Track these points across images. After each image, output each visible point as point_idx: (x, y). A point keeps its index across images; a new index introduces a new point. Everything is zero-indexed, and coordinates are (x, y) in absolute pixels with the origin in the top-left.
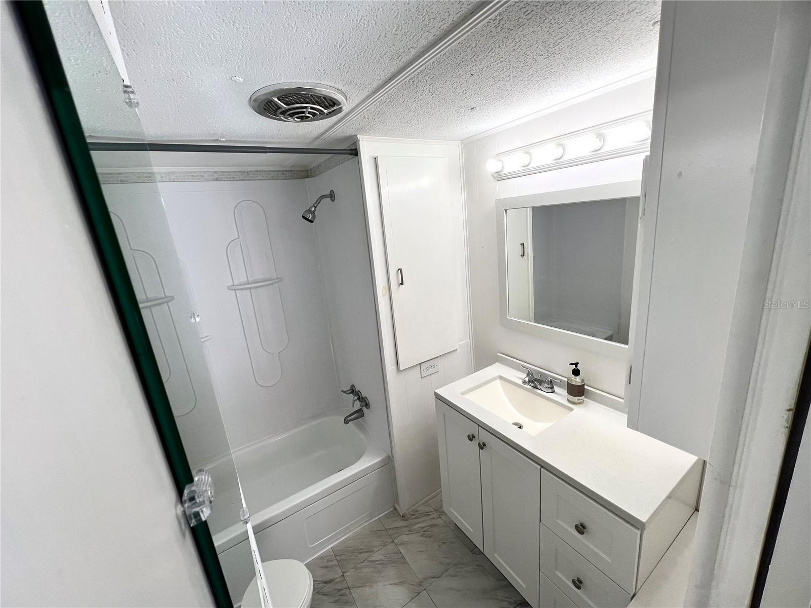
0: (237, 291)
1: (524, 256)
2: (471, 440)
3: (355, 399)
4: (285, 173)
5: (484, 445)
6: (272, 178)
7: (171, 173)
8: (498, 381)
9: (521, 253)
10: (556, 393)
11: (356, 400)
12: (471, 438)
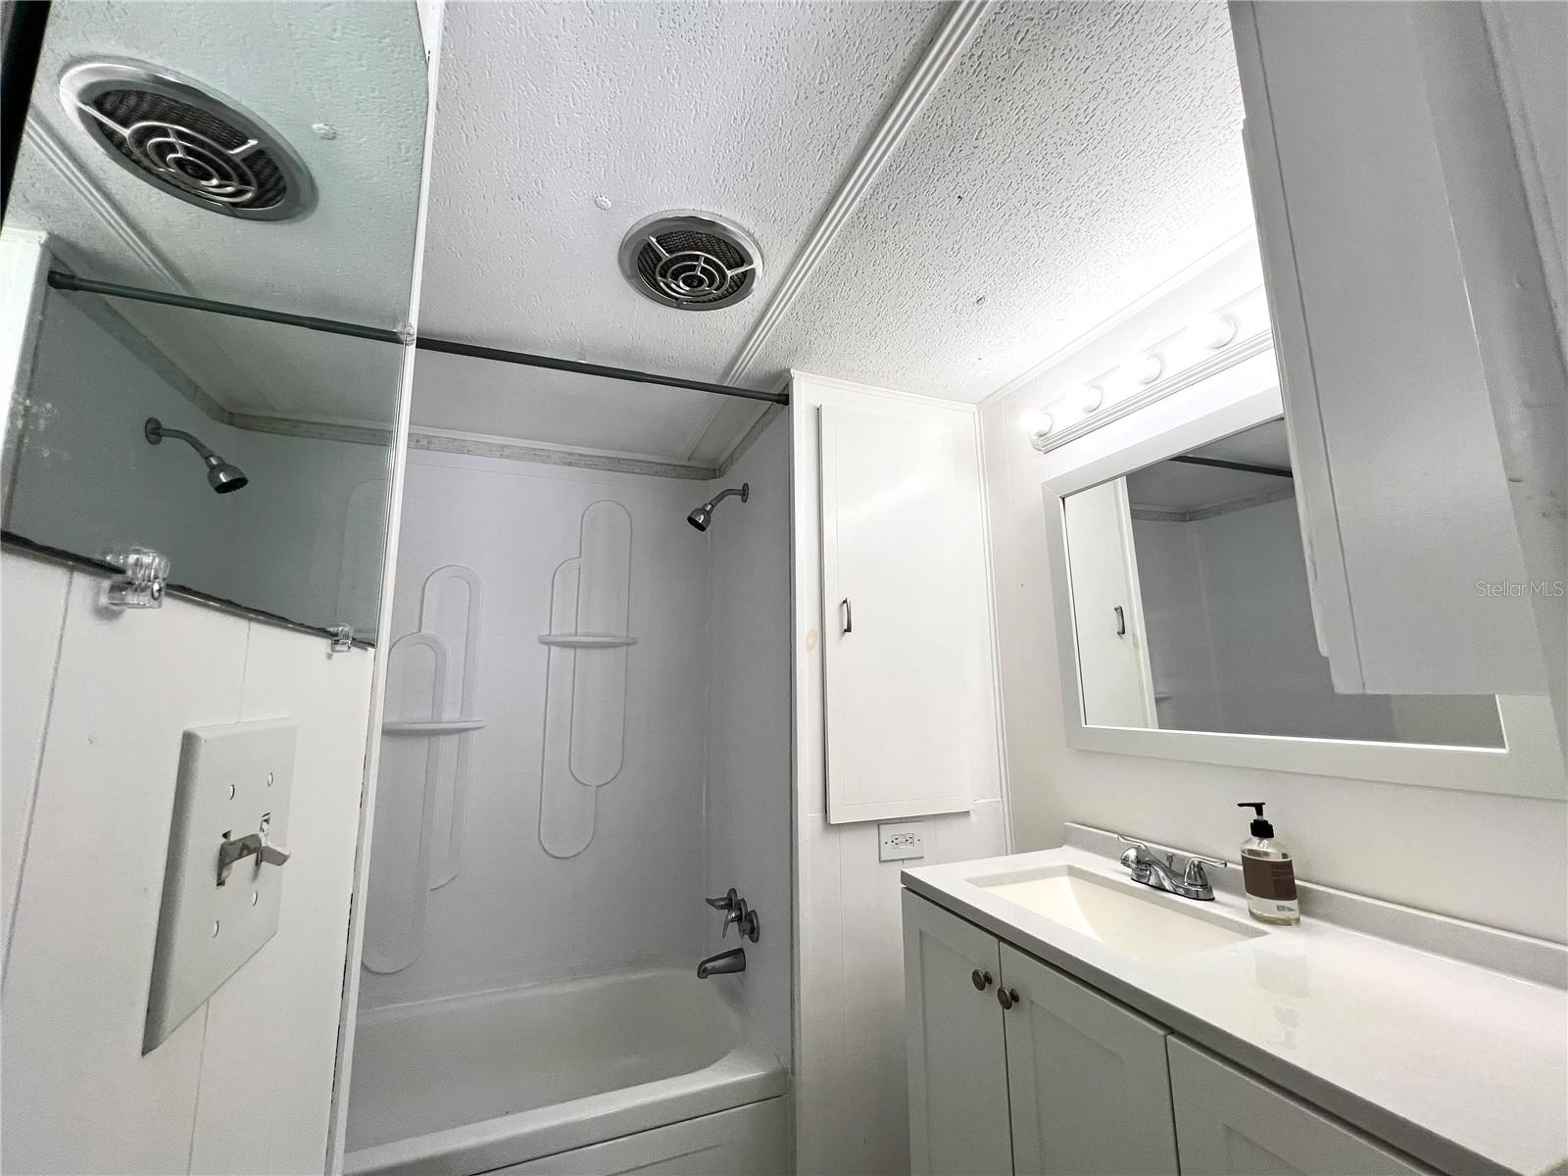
0: (553, 648)
1: (1124, 632)
2: (981, 987)
3: (730, 917)
4: (677, 469)
5: (1015, 998)
6: (656, 474)
7: (506, 446)
8: (1065, 881)
9: (1117, 628)
10: (1217, 902)
11: (732, 920)
12: (982, 981)
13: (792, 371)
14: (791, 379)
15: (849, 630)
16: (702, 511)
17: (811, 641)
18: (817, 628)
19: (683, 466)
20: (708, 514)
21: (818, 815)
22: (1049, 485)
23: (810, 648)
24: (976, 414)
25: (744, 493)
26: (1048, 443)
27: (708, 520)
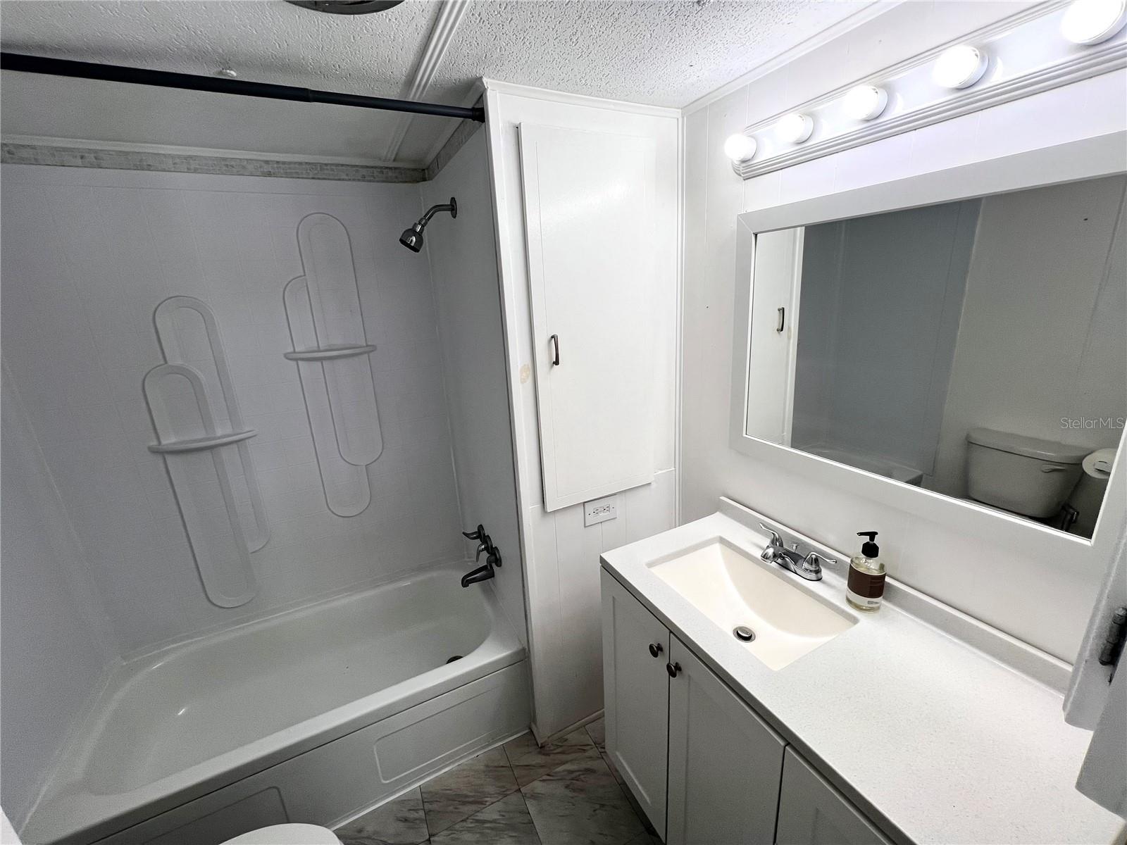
1: (782, 330)
2: (655, 654)
3: (480, 548)
4: (385, 171)
5: (678, 668)
6: (363, 179)
8: (717, 546)
9: (777, 325)
10: (824, 583)
11: (483, 550)
12: (656, 651)
13: (485, 80)
14: (485, 90)
15: (557, 363)
16: (412, 231)
17: (524, 374)
18: (528, 362)
19: (391, 168)
20: (419, 236)
21: (538, 506)
22: (745, 218)
23: (523, 381)
24: (680, 120)
25: (452, 208)
26: (749, 170)
27: (420, 241)
